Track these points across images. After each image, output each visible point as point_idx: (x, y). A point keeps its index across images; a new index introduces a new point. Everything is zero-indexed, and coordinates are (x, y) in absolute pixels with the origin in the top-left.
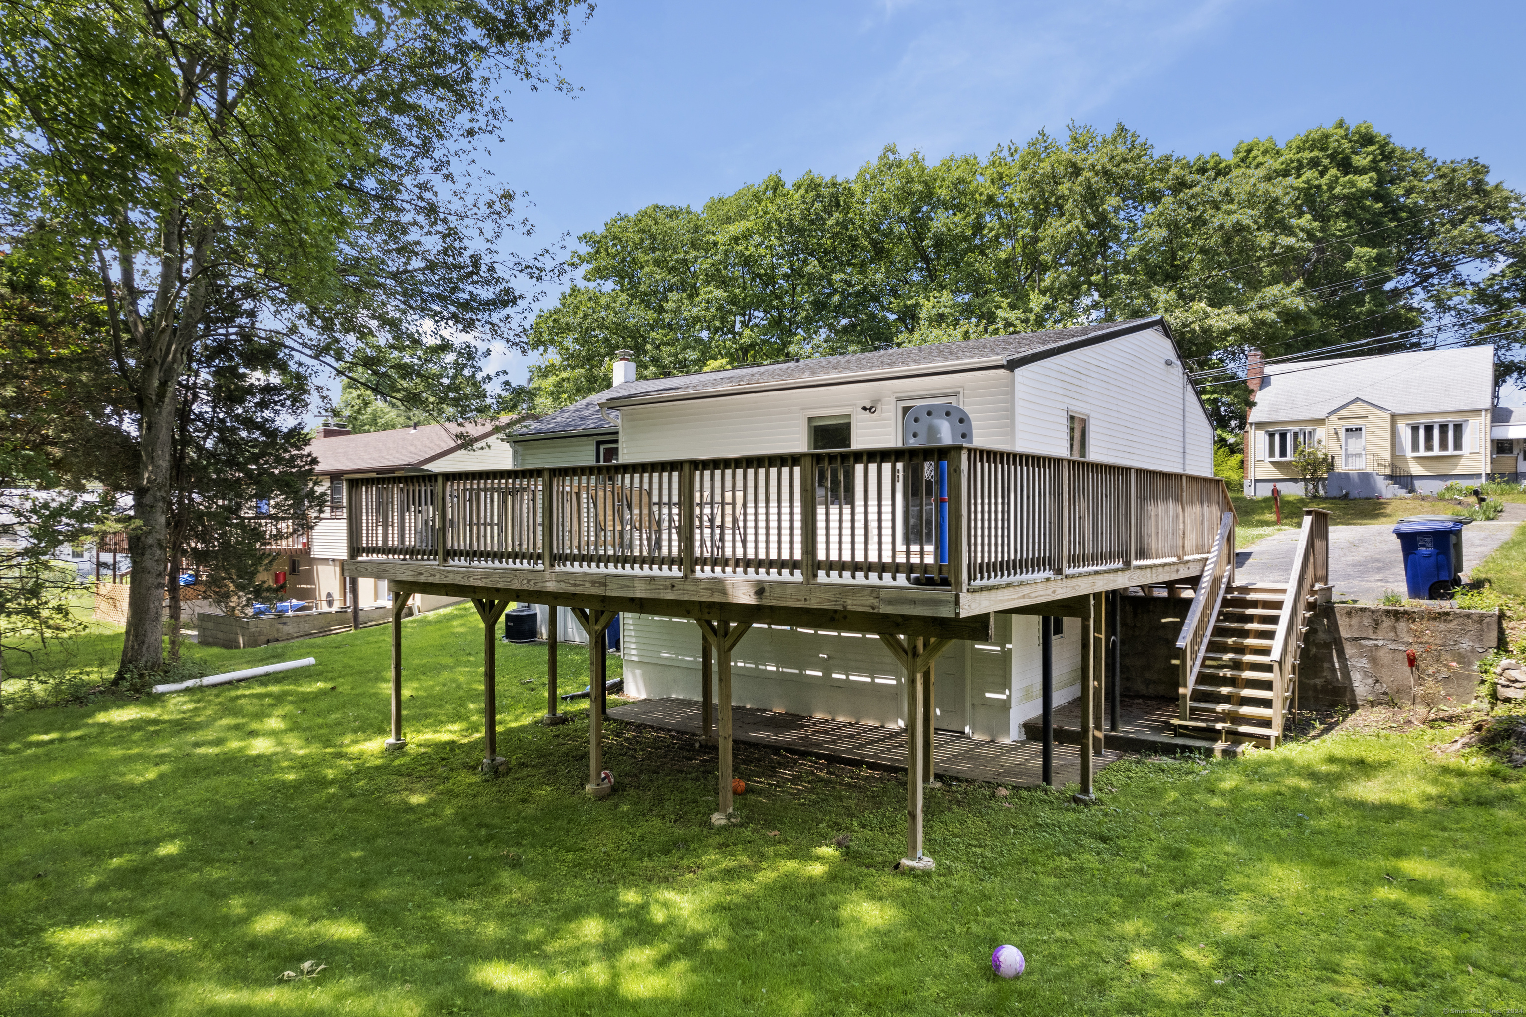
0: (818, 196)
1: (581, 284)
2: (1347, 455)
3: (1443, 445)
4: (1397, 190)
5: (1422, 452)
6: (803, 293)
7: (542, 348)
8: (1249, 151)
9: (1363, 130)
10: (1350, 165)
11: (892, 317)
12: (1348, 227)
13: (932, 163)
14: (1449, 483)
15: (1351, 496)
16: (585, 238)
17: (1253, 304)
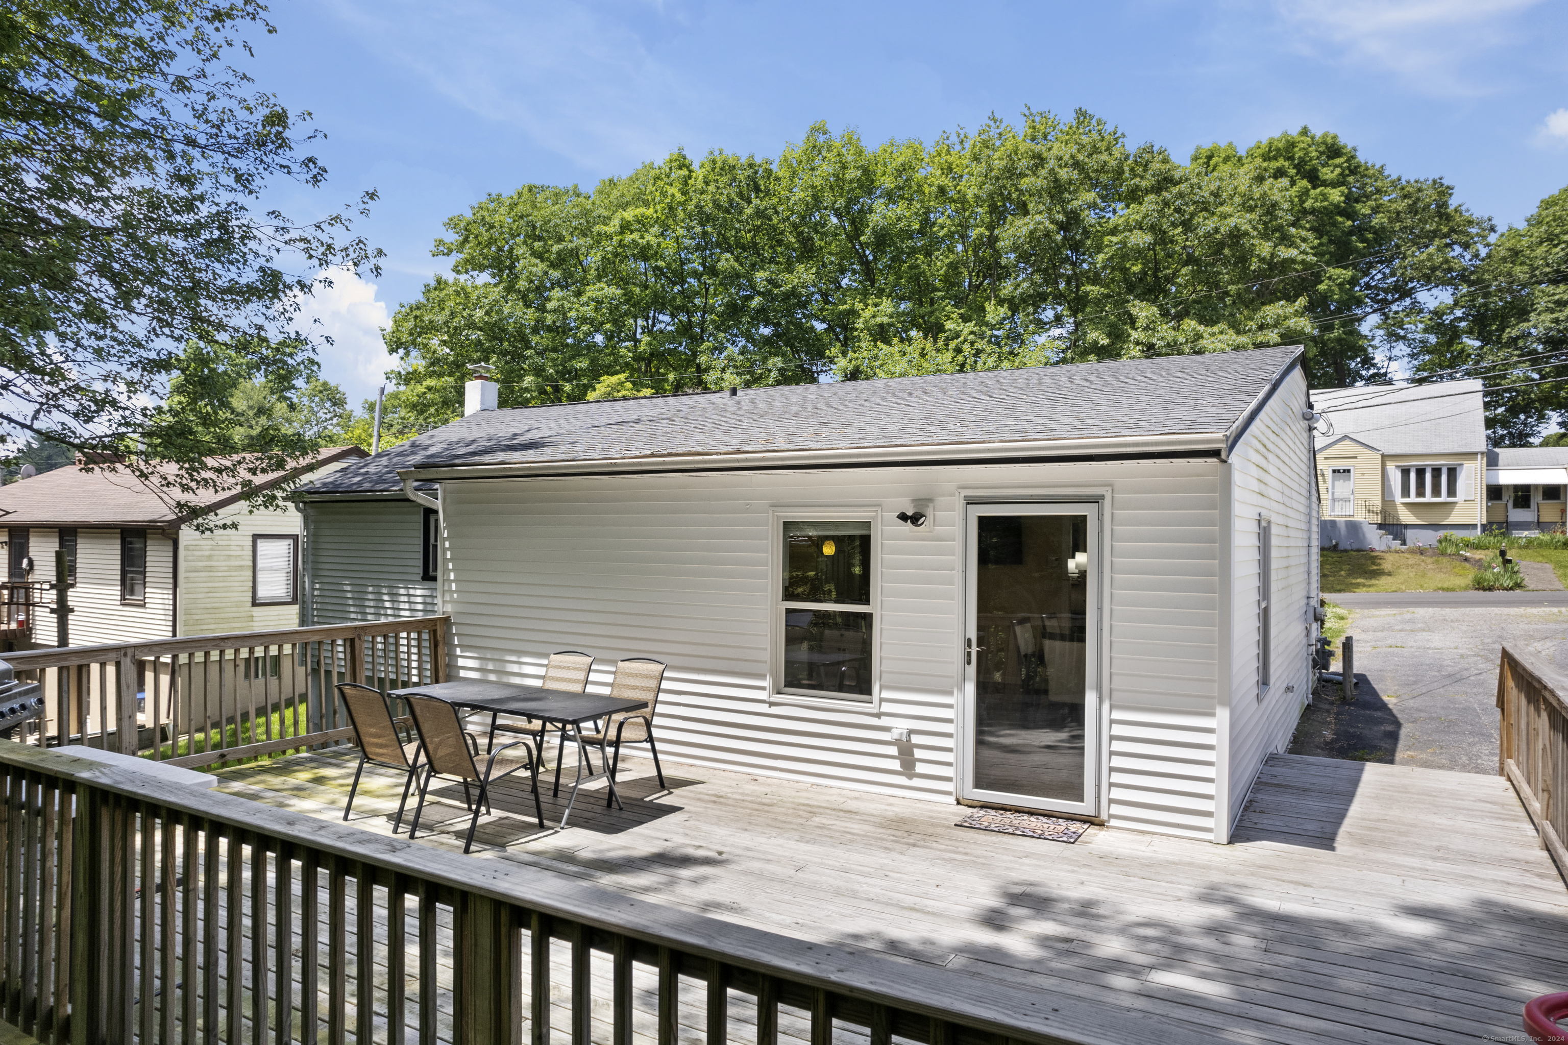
0: (734, 180)
1: (450, 277)
2: (1334, 500)
3: (1436, 491)
4: (1364, 209)
5: (1413, 498)
6: (715, 295)
7: (401, 351)
8: (1210, 158)
9: (1329, 140)
10: (1317, 178)
11: (820, 327)
12: (1321, 244)
13: (872, 145)
14: (1442, 533)
15: (1341, 547)
16: (452, 224)
17: (1252, 325)
